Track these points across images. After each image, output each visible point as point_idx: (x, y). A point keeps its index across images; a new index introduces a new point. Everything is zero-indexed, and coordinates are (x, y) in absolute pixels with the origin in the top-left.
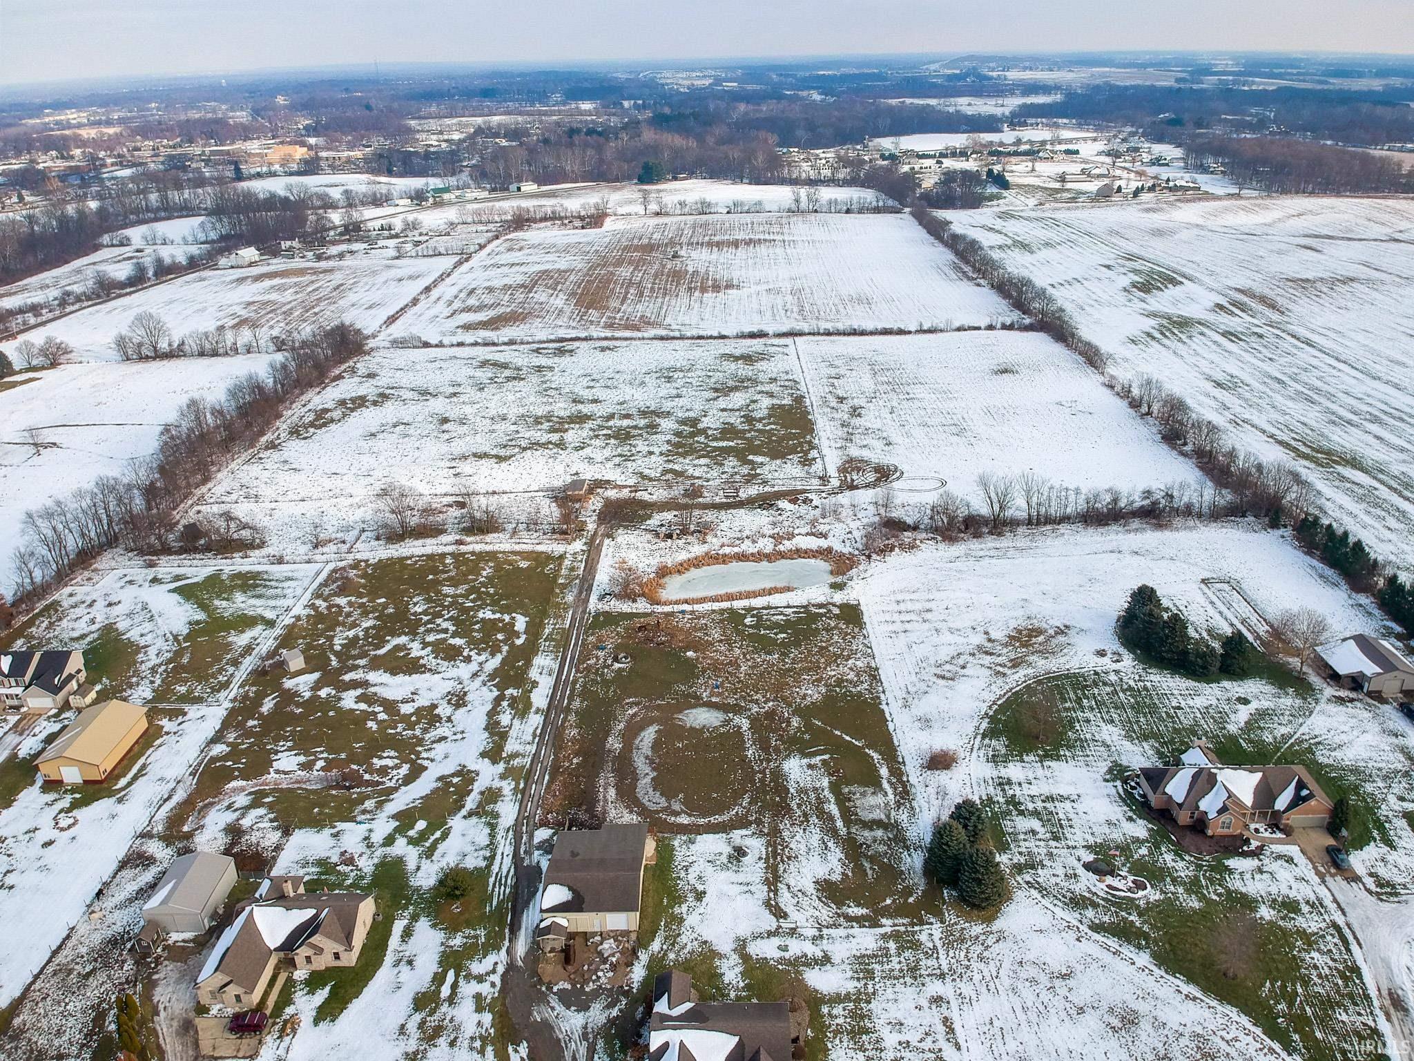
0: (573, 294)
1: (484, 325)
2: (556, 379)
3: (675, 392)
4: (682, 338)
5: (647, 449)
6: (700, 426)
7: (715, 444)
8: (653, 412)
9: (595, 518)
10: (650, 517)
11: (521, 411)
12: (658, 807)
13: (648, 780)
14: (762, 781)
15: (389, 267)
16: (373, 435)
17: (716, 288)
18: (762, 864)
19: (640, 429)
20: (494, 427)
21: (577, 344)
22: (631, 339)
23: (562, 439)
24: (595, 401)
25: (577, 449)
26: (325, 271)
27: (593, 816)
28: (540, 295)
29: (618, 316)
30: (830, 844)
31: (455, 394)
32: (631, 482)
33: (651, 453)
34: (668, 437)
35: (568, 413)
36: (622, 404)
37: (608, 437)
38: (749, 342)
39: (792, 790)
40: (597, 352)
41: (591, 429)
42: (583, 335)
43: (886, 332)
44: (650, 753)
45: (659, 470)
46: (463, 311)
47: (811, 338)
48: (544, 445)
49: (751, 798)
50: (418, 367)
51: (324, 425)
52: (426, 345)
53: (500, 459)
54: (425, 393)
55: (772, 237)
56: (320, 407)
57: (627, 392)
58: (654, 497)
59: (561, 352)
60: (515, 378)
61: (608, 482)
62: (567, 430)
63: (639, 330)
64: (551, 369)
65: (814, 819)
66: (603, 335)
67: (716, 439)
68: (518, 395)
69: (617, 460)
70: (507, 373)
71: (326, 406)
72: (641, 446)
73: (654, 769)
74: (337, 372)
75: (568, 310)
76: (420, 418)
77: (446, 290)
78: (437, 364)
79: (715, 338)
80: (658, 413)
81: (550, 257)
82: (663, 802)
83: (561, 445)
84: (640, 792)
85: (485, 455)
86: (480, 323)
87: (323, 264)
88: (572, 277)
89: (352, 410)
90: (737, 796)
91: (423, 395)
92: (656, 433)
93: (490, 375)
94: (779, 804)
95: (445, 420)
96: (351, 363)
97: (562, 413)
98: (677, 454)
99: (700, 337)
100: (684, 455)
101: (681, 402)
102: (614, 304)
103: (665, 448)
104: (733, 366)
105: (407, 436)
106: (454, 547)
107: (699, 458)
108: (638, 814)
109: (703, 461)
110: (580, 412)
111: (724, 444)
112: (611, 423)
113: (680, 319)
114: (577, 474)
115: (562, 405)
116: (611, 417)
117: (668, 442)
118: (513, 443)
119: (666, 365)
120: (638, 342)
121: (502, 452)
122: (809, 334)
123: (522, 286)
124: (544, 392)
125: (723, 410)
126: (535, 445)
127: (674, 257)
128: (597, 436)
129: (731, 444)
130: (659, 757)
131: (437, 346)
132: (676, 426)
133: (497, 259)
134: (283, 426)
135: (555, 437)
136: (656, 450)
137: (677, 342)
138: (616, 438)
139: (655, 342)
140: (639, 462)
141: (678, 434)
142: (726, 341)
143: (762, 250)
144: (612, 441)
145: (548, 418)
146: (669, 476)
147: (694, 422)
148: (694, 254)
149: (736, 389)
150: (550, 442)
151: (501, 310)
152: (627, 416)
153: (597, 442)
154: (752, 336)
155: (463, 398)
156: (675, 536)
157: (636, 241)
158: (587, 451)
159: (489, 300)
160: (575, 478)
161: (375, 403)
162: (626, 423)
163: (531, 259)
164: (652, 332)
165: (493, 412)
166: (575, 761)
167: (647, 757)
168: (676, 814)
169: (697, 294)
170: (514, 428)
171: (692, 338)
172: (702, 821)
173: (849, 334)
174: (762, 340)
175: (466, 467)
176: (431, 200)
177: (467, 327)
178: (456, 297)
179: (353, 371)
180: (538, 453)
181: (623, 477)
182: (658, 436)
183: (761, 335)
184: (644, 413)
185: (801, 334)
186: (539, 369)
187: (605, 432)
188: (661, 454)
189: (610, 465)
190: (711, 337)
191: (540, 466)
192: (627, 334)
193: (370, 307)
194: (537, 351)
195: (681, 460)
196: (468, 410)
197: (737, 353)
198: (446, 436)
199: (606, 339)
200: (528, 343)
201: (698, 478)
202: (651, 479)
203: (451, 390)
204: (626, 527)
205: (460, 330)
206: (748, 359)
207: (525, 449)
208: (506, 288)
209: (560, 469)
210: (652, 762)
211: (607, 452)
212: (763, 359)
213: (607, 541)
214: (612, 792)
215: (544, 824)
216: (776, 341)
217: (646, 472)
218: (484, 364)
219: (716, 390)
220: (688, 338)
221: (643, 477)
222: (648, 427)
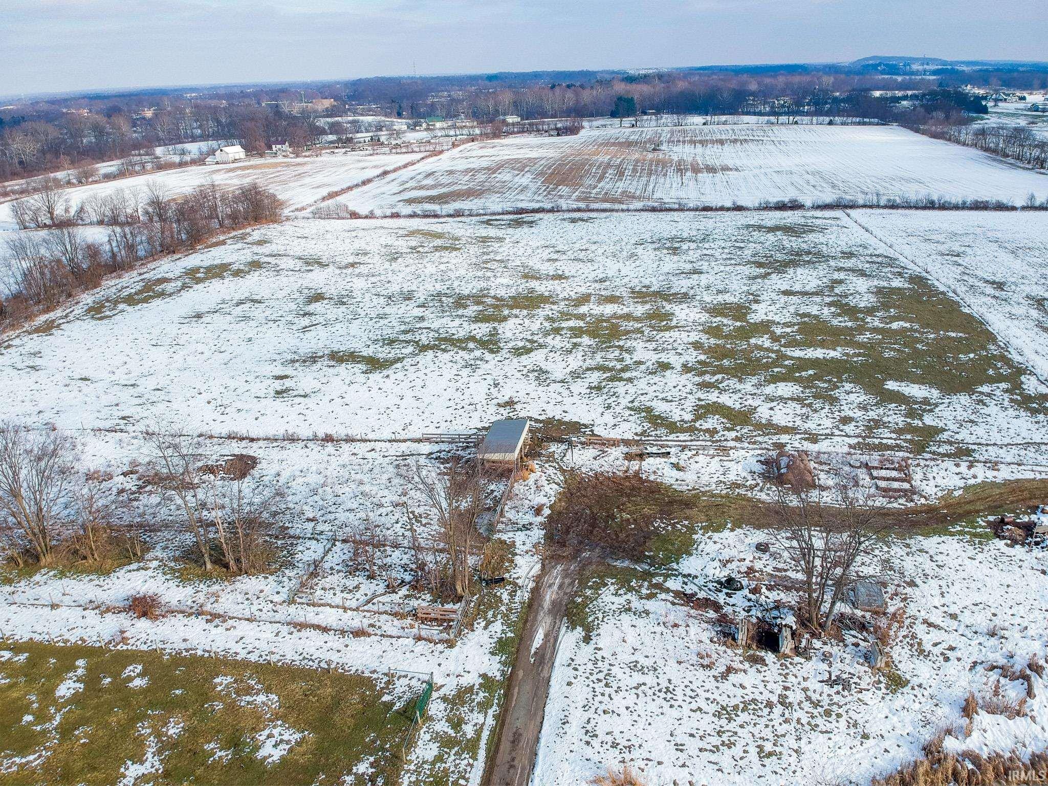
0: (541, 174)
1: (431, 199)
2: (504, 250)
3: (689, 267)
4: (681, 209)
5: (654, 357)
6: (754, 318)
7: (798, 353)
8: (658, 294)
9: (538, 534)
10: (686, 548)
11: (439, 287)
15: (359, 161)
16: (199, 316)
17: (711, 170)
19: (637, 319)
20: (388, 310)
21: (538, 216)
22: (612, 210)
23: (494, 333)
24: (560, 277)
25: (518, 352)
26: (299, 164)
28: (505, 176)
29: (594, 191)
31: (352, 265)
32: (629, 429)
33: (664, 367)
34: (694, 337)
35: (512, 292)
36: (602, 281)
37: (577, 332)
38: (778, 214)
40: (566, 224)
41: (548, 319)
42: (548, 206)
43: (980, 206)
45: (690, 404)
46: (415, 188)
47: (869, 211)
48: (458, 343)
50: (328, 236)
51: (146, 300)
52: (354, 215)
53: (374, 364)
54: (313, 262)
55: (757, 138)
56: (159, 276)
57: (612, 267)
58: (690, 477)
59: (518, 223)
60: (446, 248)
61: (576, 427)
62: (505, 319)
63: (621, 203)
64: (500, 240)
66: (575, 206)
67: (793, 344)
68: (443, 267)
69: (595, 377)
70: (438, 242)
71: (167, 275)
72: (642, 351)
74: (222, 238)
75: (533, 187)
76: (280, 294)
77: (405, 174)
78: (354, 234)
79: (728, 209)
80: (664, 295)
81: (522, 151)
83: (491, 344)
85: (352, 357)
86: (427, 198)
87: (299, 160)
88: (542, 162)
89: (199, 281)
91: (308, 263)
92: (669, 328)
93: (414, 244)
95: (318, 297)
96: (249, 230)
97: (502, 293)
98: (721, 370)
99: (706, 209)
100: (740, 372)
101: (704, 280)
102: (588, 182)
103: (692, 357)
104: (771, 237)
105: (246, 318)
106: (123, 621)
107: (775, 379)
109: (785, 389)
110: (532, 290)
111: (819, 353)
112: (583, 309)
113: (673, 193)
114: (510, 403)
115: (505, 281)
116: (584, 299)
117: (697, 346)
118: (409, 337)
119: (666, 235)
120: (621, 214)
121: (383, 353)
122: (864, 206)
123: (488, 169)
124: (482, 265)
125: (787, 293)
126: (445, 342)
127: (654, 150)
128: (557, 331)
129: (832, 354)
131: (366, 217)
132: (704, 317)
133: (468, 154)
134: (87, 299)
135: (482, 330)
136: (676, 361)
137: (676, 213)
138: (593, 334)
139: (646, 213)
140: (642, 384)
141: (713, 331)
142: (745, 213)
143: (751, 146)
144: (586, 340)
145: (478, 299)
146: (712, 422)
147: (739, 311)
148: (675, 149)
149: (794, 264)
150: (472, 338)
151: (456, 188)
152: (612, 299)
153: (556, 341)
154: (781, 207)
155: (362, 269)
156: (787, 645)
157: (612, 141)
158: (538, 357)
159: (445, 180)
160: (505, 412)
161: (237, 273)
162: (609, 309)
163: (501, 153)
164: (639, 205)
165: (394, 288)
169: (689, 174)
170: (418, 312)
171: (696, 209)
173: (924, 208)
174: (798, 213)
175: (305, 379)
176: (424, 125)
177: (410, 201)
178: (412, 179)
179: (243, 237)
180: (447, 356)
181: (608, 418)
182: (675, 334)
183: (795, 206)
184: (640, 295)
185: (853, 206)
186: (484, 240)
187: (571, 323)
188: (686, 369)
189: (579, 387)
190: (722, 209)
191: (443, 383)
192: (607, 205)
193: (318, 187)
194: (488, 222)
195: (733, 383)
196: (359, 284)
197: (769, 224)
198: (306, 321)
199: (579, 210)
200: (477, 215)
201: (786, 430)
202: (673, 427)
203: (351, 259)
204: (625, 581)
205: (402, 203)
206: (788, 230)
207: (424, 348)
208: (467, 171)
209: (478, 390)
211: (575, 361)
212: (812, 231)
213: (569, 639)
216: (818, 213)
217: (660, 407)
218: (412, 233)
219: (760, 265)
220: (689, 210)
221: (656, 420)
222: (649, 316)
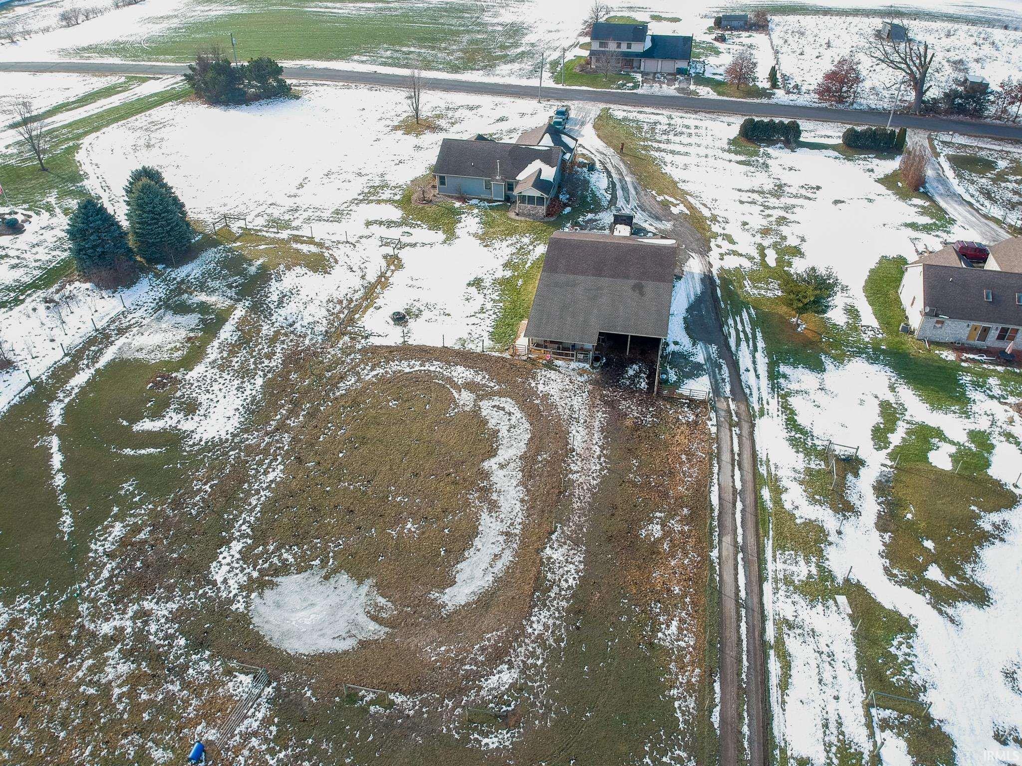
12: (496, 401)
13: (504, 454)
14: (292, 413)
18: (379, 302)
27: (611, 404)
30: (274, 297)
39: (259, 381)
44: (485, 517)
49: (335, 386)
65: (266, 330)
73: (486, 475)
82: (486, 406)
84: (524, 433)
90: (354, 400)
94: (299, 368)
108: (534, 393)
130: (467, 504)
166: (656, 530)
167: (494, 507)
168: (470, 386)
172: (434, 367)
210: (485, 492)
214: (578, 437)
215: (693, 403)
